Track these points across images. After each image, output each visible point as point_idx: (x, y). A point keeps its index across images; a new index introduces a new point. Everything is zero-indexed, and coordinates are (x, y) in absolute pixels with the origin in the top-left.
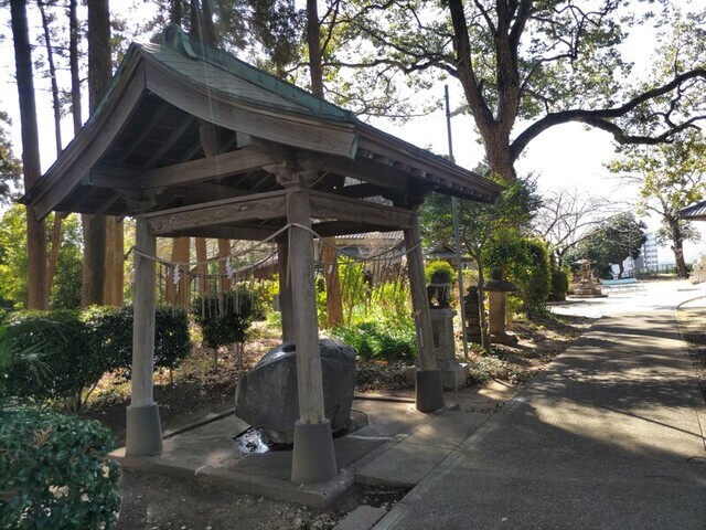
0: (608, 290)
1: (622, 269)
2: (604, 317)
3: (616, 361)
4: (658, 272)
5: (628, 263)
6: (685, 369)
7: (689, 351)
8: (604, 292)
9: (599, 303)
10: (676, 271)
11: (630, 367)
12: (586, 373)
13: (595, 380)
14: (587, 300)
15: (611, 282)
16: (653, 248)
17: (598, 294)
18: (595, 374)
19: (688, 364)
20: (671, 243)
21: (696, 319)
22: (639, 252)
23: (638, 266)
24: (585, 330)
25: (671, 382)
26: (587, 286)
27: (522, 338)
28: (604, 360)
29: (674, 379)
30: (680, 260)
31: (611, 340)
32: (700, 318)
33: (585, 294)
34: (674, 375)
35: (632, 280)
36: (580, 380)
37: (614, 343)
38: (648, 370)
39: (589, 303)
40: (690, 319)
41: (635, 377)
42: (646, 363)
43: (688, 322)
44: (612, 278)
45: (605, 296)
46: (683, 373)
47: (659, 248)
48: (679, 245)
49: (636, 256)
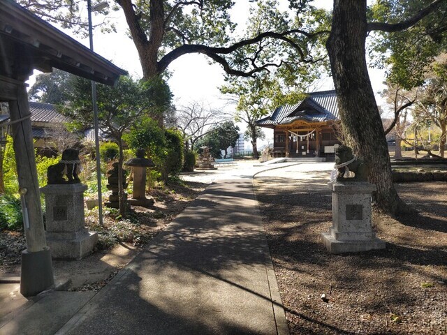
0: (218, 165)
1: (226, 153)
2: (213, 183)
3: (215, 219)
4: (244, 155)
5: (230, 150)
6: (257, 224)
7: (260, 208)
8: (215, 166)
9: (212, 173)
10: (252, 155)
11: (223, 224)
12: (193, 232)
13: (198, 239)
14: (206, 171)
15: (220, 160)
16: (242, 142)
17: (212, 168)
18: (199, 233)
19: (259, 220)
20: (251, 139)
21: (263, 184)
22: (235, 144)
23: (235, 151)
24: (200, 193)
25: (249, 237)
26: (206, 162)
27: (157, 200)
28: (207, 219)
29: (250, 234)
30: (255, 149)
31: (214, 201)
32: (265, 184)
33: (204, 168)
34: (251, 230)
35: (230, 159)
36: (188, 239)
37: (216, 203)
38: (235, 226)
39: (207, 174)
40: (260, 184)
41: (226, 234)
42: (234, 220)
43: (259, 187)
44: (221, 158)
45: (216, 169)
46: (256, 228)
47: (245, 142)
48: (254, 141)
49: (234, 146)
